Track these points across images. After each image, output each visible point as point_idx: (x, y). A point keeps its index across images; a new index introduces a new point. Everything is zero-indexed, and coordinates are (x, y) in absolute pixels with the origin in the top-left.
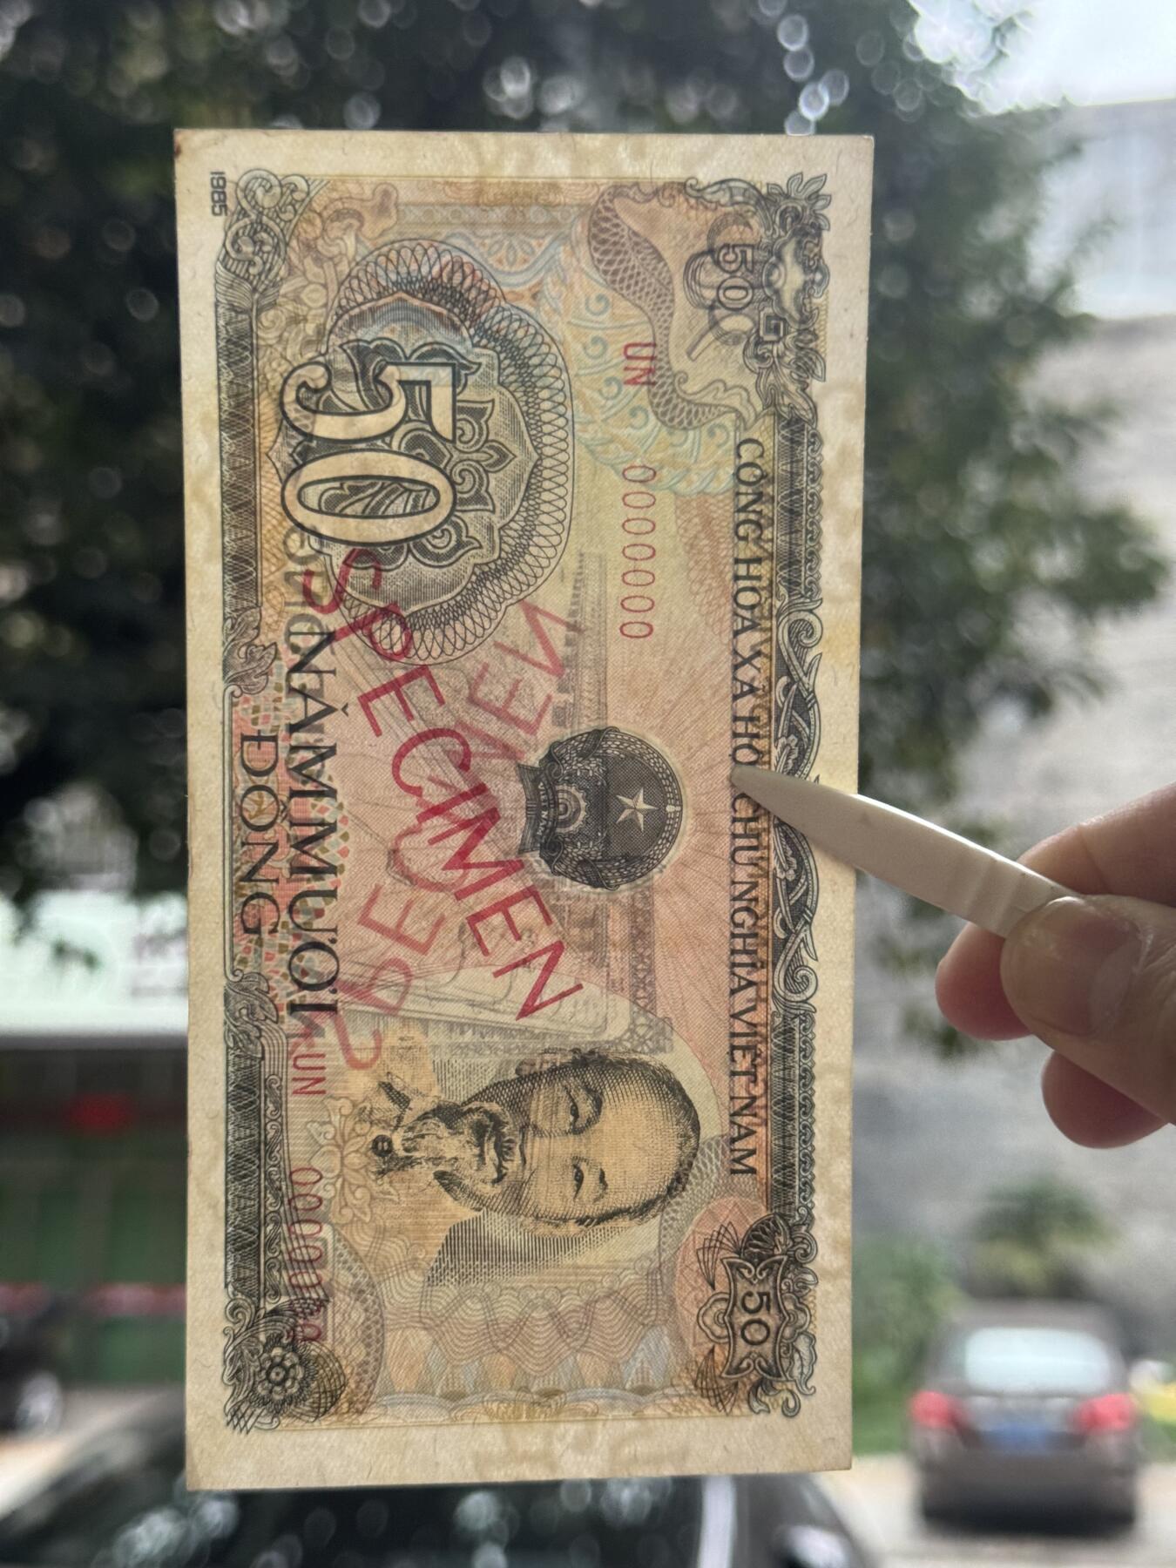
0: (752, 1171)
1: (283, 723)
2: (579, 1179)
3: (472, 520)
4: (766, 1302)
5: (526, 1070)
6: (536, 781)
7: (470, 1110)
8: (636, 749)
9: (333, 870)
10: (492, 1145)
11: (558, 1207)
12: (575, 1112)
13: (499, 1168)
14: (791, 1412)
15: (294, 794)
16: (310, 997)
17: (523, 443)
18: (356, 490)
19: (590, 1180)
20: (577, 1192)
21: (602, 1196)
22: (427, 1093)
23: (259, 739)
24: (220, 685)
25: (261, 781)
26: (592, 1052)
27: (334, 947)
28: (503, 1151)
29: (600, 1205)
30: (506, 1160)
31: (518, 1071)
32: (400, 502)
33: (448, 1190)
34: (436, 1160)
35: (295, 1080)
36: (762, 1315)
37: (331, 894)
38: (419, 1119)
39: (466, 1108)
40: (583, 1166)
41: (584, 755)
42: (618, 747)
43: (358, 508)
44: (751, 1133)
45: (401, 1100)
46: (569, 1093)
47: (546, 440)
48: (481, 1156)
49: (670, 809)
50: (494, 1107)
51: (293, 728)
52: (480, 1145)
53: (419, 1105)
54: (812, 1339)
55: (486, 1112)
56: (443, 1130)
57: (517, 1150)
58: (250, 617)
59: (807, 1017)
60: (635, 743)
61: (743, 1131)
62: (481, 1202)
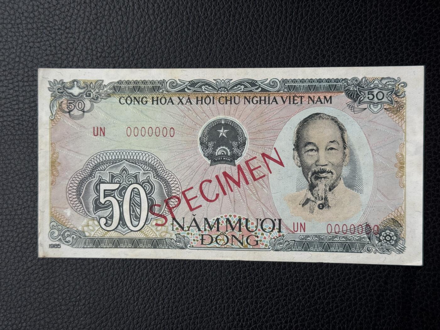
0: (331, 97)
1: (198, 233)
2: (332, 149)
3: (141, 179)
4: (371, 93)
5: (299, 164)
6: (215, 161)
7: (311, 181)
8: (206, 132)
9: (240, 220)
10: (322, 174)
11: (340, 155)
12: (312, 150)
13: (328, 172)
14: (405, 85)
15: (218, 230)
16: (277, 226)
17: (121, 164)
18: (133, 211)
19: (333, 145)
20: (336, 149)
21: (337, 142)
22: (305, 193)
23: (202, 240)
24: (187, 250)
25: (214, 239)
26: (294, 145)
27: (262, 220)
28: (323, 171)
29: (340, 143)
30: (326, 170)
31: (300, 167)
32: (137, 199)
33: (334, 187)
34: (325, 191)
35: (301, 232)
36: (375, 94)
37: (247, 220)
38: (313, 196)
39: (310, 182)
40: (328, 148)
41: (207, 147)
42: (205, 137)
43: (138, 210)
44: (319, 98)
45: (308, 200)
46: (306, 152)
47: (120, 157)
48: (324, 178)
49: (223, 122)
50: (310, 174)
51: (199, 230)
52: (321, 178)
53: (310, 196)
54: (382, 79)
55: (312, 176)
56: (317, 189)
57: (323, 167)
58: (168, 241)
59: (284, 81)
60: (204, 133)
61: (319, 100)
62: (339, 178)
